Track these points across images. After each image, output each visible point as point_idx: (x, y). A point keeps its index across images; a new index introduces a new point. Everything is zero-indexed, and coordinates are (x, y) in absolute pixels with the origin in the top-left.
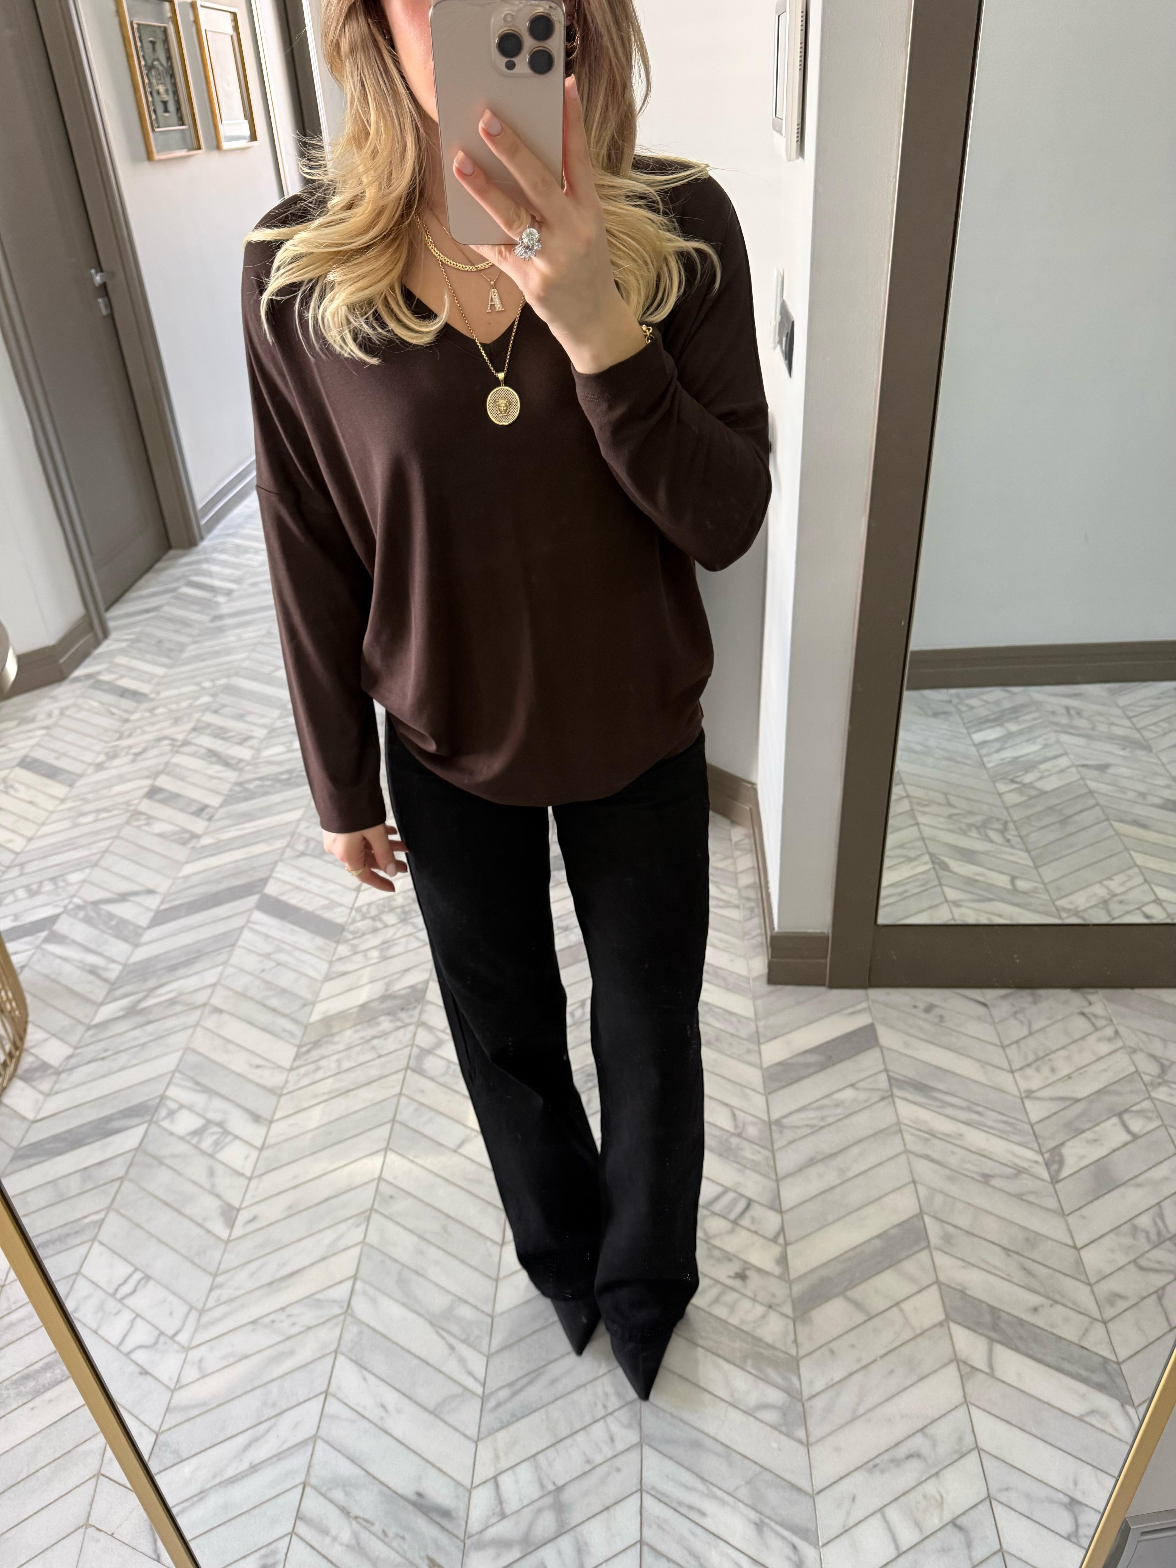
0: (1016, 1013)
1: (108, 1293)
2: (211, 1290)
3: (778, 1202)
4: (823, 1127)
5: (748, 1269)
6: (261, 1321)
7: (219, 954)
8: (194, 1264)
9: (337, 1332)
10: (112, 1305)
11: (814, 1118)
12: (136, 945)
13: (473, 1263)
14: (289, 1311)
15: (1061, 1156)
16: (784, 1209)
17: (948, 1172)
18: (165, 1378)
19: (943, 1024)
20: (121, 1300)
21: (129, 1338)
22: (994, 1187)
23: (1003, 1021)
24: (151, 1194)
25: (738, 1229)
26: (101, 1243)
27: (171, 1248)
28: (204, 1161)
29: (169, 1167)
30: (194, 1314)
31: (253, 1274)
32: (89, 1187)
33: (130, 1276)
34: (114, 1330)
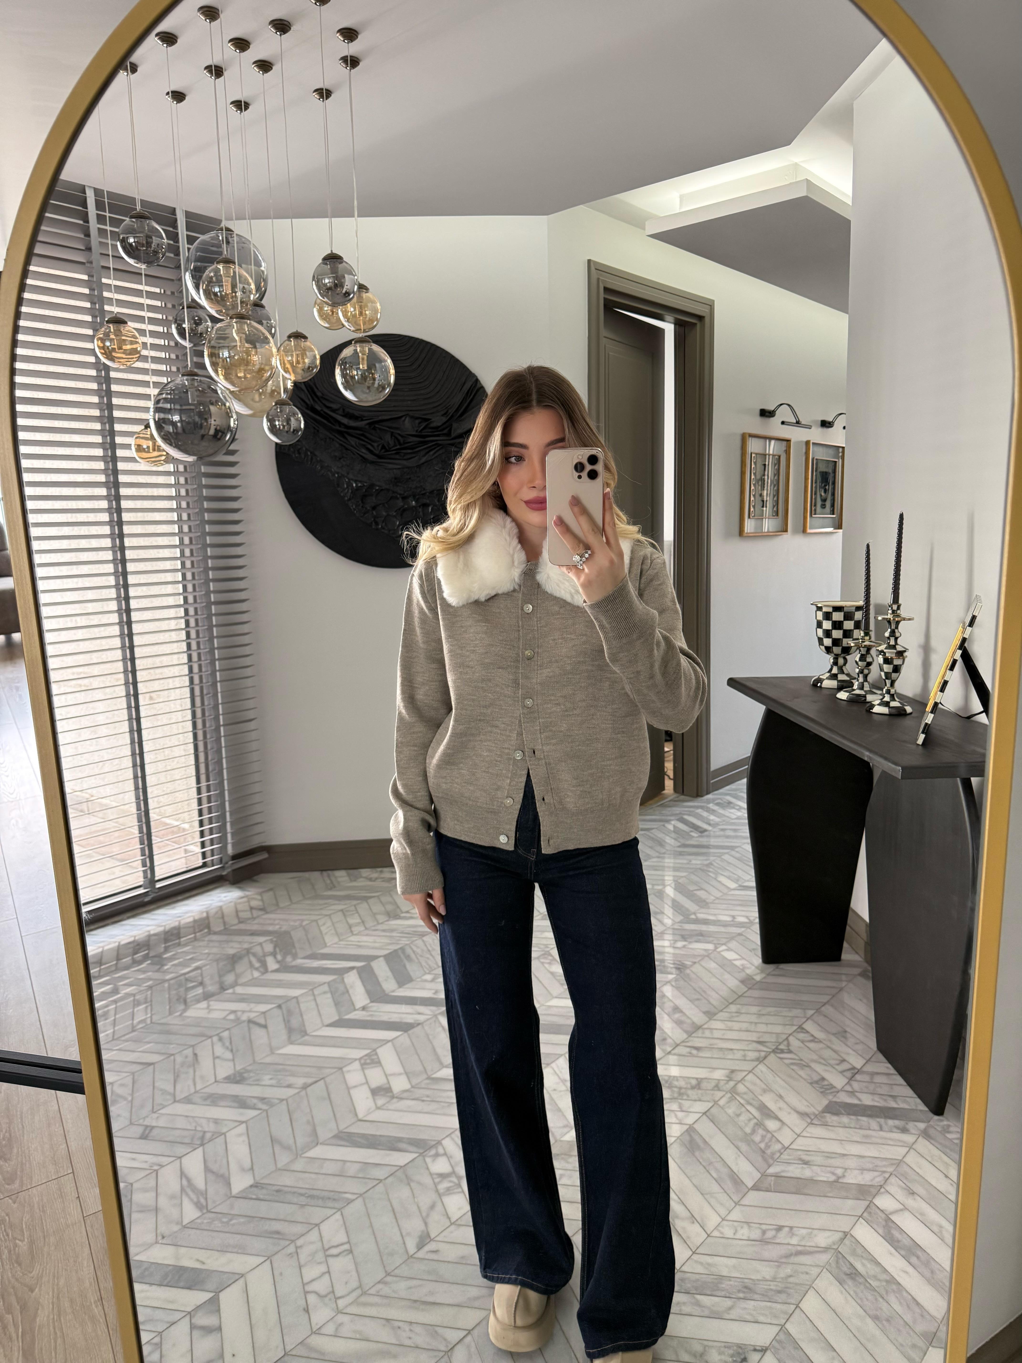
1: (323, 1247)
2: (379, 1282)
6: (393, 1322)
8: (382, 1259)
10: (320, 1256)
14: (414, 1327)
18: (314, 1321)
20: (327, 1256)
21: (314, 1283)
24: (389, 1200)
26: (342, 1214)
27: (376, 1241)
28: (434, 1196)
29: (411, 1189)
30: (359, 1292)
31: (410, 1288)
32: (360, 1175)
33: (342, 1244)
34: (310, 1273)
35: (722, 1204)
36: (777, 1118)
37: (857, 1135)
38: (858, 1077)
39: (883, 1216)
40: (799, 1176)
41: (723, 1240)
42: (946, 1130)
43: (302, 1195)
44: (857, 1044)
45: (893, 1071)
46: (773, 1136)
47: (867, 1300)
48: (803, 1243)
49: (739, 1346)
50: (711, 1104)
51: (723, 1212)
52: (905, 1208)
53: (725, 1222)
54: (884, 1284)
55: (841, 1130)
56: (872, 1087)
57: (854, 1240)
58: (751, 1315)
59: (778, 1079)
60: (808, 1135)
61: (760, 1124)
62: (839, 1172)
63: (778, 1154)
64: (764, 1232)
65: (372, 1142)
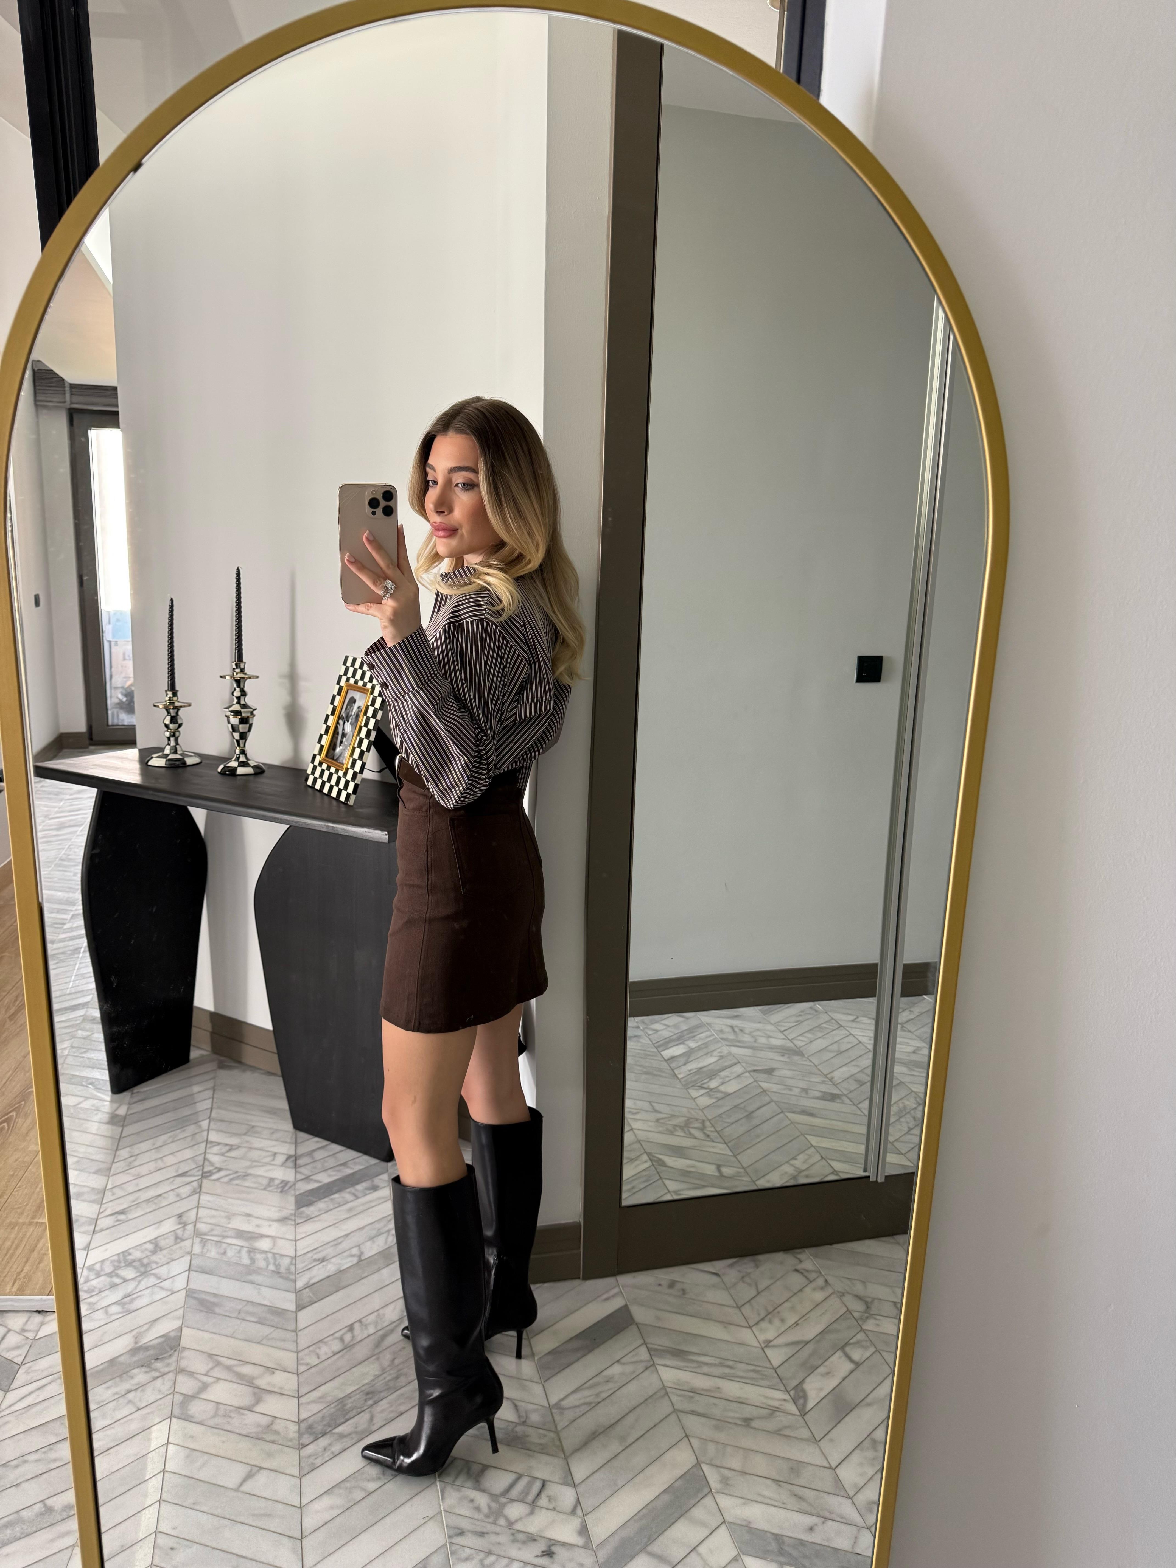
0: (743, 1277)
3: (570, 1478)
4: (599, 1402)
5: (553, 1545)
11: (590, 1396)
15: (804, 1391)
16: (577, 1482)
17: (714, 1422)
19: (686, 1296)
22: (755, 1428)
23: (734, 1285)
25: (537, 1510)
35: (284, 1340)
36: (262, 1236)
37: (341, 1213)
38: (299, 1162)
40: (327, 1275)
41: (313, 1370)
45: (325, 1143)
46: (274, 1254)
48: (379, 1328)
50: (188, 1258)
51: (292, 1347)
53: (300, 1354)
55: (324, 1216)
56: (318, 1165)
58: (392, 1411)
59: (230, 1200)
60: (304, 1235)
61: (252, 1251)
62: (355, 1251)
63: (293, 1267)
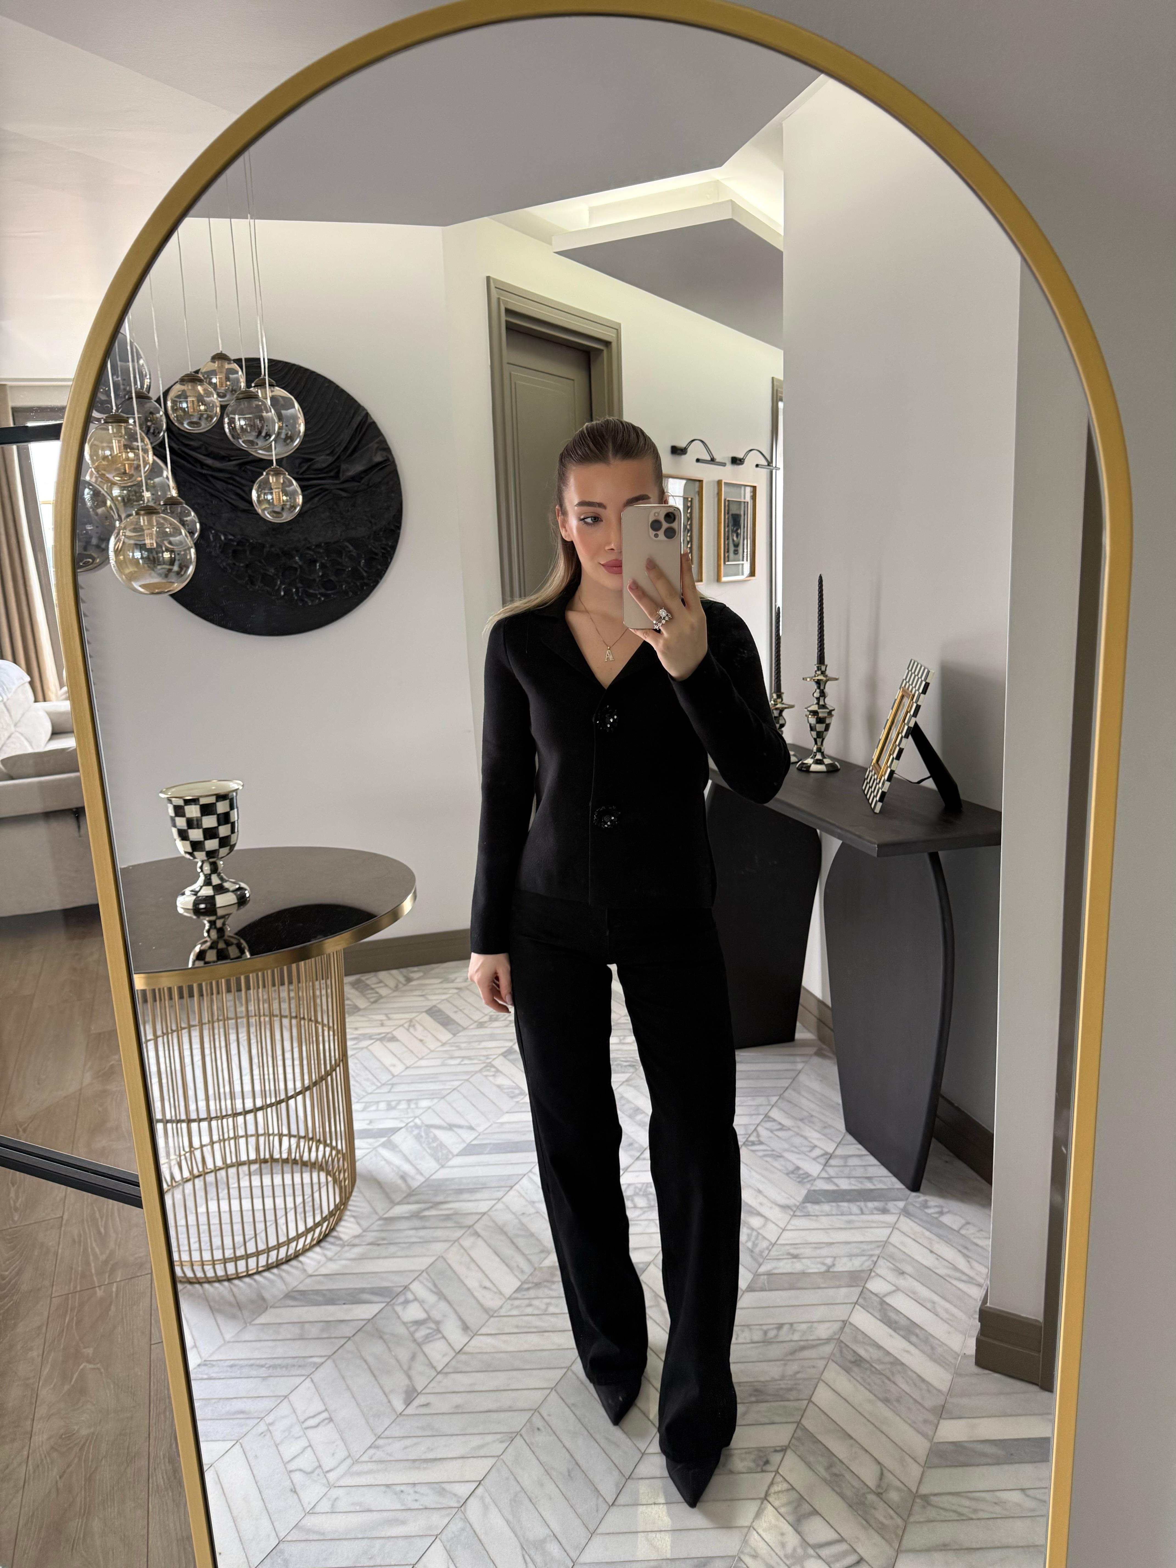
1: (298, 1420)
2: (370, 1447)
4: (972, 1519)
6: (394, 1487)
7: (499, 1191)
8: (368, 1423)
9: (446, 1521)
10: (297, 1430)
11: (966, 1507)
12: (443, 1166)
13: (580, 1511)
14: (418, 1488)
18: (305, 1501)
20: (305, 1429)
21: (296, 1460)
24: (363, 1358)
26: (312, 1381)
27: (357, 1404)
28: (413, 1346)
29: (385, 1342)
30: (349, 1461)
31: (406, 1448)
32: (325, 1335)
33: (319, 1413)
34: (289, 1450)
36: (759, 1214)
37: (839, 1222)
38: (832, 1162)
39: (878, 1299)
40: (789, 1270)
42: (925, 1205)
43: (262, 1366)
44: (825, 1127)
45: (864, 1152)
46: (758, 1233)
47: (875, 1384)
48: (804, 1338)
49: (759, 1449)
52: (898, 1289)
54: (889, 1366)
55: (823, 1219)
56: (846, 1171)
57: (854, 1328)
58: (766, 1417)
59: (754, 1174)
60: (793, 1228)
62: (829, 1261)
63: (767, 1252)
64: (765, 1333)
65: (330, 1298)
